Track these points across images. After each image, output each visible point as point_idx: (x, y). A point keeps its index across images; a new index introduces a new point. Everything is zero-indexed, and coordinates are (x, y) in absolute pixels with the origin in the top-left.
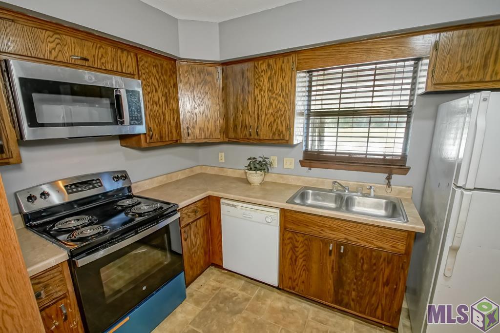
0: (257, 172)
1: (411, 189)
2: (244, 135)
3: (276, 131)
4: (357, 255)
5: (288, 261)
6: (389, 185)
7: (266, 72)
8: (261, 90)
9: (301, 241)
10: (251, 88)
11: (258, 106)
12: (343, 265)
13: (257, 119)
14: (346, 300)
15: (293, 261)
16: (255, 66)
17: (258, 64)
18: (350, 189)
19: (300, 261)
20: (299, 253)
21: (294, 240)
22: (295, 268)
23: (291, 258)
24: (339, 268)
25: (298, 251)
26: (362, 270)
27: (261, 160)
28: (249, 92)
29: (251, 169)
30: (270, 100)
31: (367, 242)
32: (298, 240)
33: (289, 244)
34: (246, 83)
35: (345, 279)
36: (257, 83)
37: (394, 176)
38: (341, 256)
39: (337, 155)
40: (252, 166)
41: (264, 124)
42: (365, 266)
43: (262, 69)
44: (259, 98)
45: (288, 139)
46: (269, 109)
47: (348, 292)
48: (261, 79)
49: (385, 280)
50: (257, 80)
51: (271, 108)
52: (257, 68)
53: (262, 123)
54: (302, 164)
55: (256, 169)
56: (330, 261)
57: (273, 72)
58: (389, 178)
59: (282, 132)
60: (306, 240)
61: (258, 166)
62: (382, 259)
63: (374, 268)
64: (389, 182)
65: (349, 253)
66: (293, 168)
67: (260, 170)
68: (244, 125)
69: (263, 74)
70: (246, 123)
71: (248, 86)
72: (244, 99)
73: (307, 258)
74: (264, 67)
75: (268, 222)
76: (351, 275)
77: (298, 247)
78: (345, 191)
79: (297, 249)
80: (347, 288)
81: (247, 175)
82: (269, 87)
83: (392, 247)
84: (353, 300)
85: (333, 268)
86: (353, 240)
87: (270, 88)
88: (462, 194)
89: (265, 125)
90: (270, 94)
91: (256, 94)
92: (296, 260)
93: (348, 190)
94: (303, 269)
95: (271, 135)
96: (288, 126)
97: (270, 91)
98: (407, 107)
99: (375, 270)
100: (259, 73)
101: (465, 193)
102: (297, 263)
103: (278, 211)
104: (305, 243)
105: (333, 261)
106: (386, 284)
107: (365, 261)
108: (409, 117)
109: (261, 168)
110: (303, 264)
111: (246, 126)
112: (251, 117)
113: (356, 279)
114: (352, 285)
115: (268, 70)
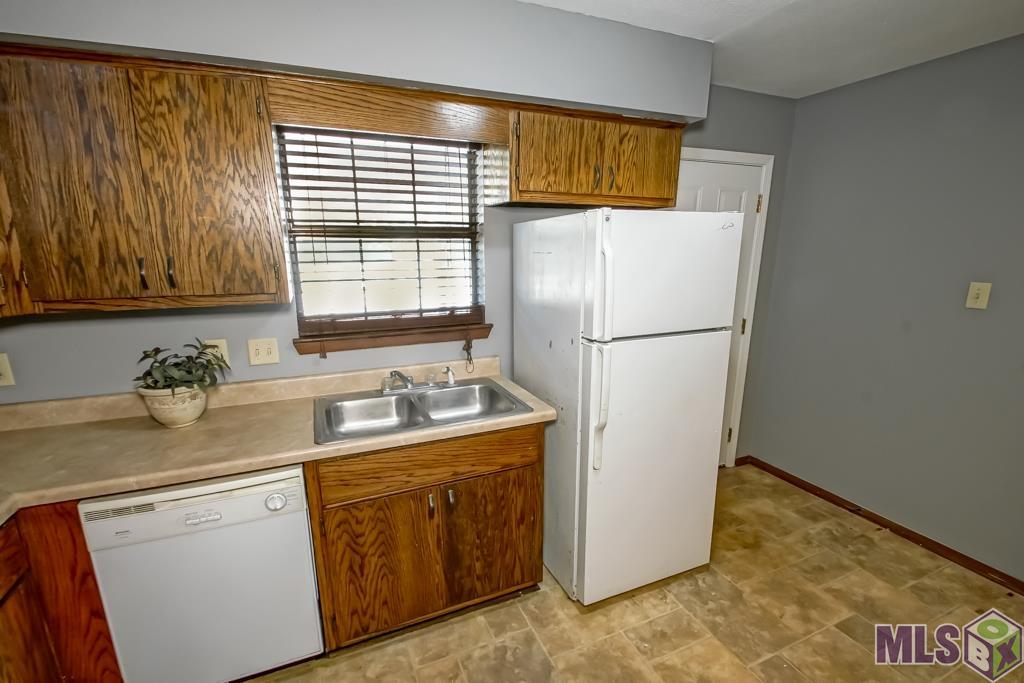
0: (177, 390)
1: (497, 358)
2: (117, 287)
3: (233, 270)
4: (475, 495)
5: (344, 576)
6: (470, 359)
7: (172, 106)
8: (163, 156)
9: (370, 517)
10: (124, 145)
11: (162, 201)
12: (455, 525)
13: (160, 238)
14: (467, 584)
15: (357, 571)
16: (129, 80)
17: (141, 77)
18: (414, 381)
19: (373, 562)
20: (368, 544)
21: (353, 522)
22: (363, 584)
23: (351, 568)
24: (450, 532)
25: (365, 543)
26: (486, 516)
27: (194, 353)
28: (115, 156)
29: (155, 386)
30: (201, 188)
31: (488, 465)
32: (360, 518)
33: (339, 538)
34: (101, 125)
35: (460, 547)
36: (146, 133)
37: (475, 343)
38: (449, 508)
39: (369, 318)
40: (157, 375)
41: (190, 255)
42: (490, 508)
43: (159, 97)
44: (159, 177)
45: (273, 290)
46: (199, 212)
47: (470, 569)
48: (159, 123)
49: (519, 516)
50: (145, 125)
51: (209, 208)
52: (137, 88)
53: (184, 249)
54: (301, 346)
55: (170, 383)
56: (432, 530)
57: (200, 112)
58: (468, 348)
59: (254, 272)
60: (380, 509)
61: (176, 373)
62: (511, 484)
63: (503, 503)
64: (469, 354)
65: (463, 499)
66: (277, 360)
67: (188, 383)
68: (112, 257)
69: (164, 108)
70: (118, 249)
71: (112, 138)
72: (99, 178)
73: (387, 546)
74: (164, 89)
75: (276, 510)
76: (470, 536)
77: (362, 535)
78: (406, 387)
79: (361, 540)
80: (467, 562)
81: (149, 403)
82: (192, 151)
83: (523, 456)
84: (478, 578)
85: (439, 540)
86: (467, 470)
87: (197, 154)
88: (601, 351)
89: (194, 257)
90: (199, 170)
91: (146, 164)
92: (362, 567)
93: (412, 383)
94: (382, 574)
95: (219, 284)
96: (268, 258)
97: (198, 162)
98: (467, 226)
99: (503, 508)
100: (150, 104)
101: (605, 347)
102: (366, 572)
103: (298, 471)
104: (378, 519)
105: (438, 526)
106: (521, 520)
107: (488, 499)
108: (474, 243)
109: (188, 377)
110: (380, 563)
111: (121, 260)
112: (137, 232)
113: (478, 538)
114: (475, 550)
115: (179, 101)
